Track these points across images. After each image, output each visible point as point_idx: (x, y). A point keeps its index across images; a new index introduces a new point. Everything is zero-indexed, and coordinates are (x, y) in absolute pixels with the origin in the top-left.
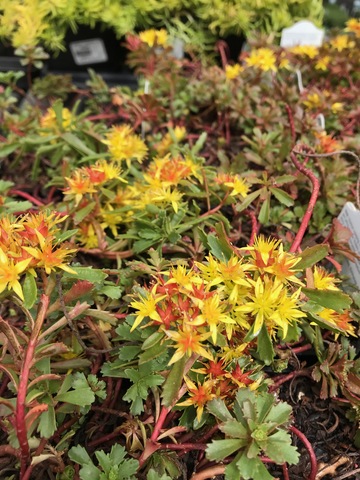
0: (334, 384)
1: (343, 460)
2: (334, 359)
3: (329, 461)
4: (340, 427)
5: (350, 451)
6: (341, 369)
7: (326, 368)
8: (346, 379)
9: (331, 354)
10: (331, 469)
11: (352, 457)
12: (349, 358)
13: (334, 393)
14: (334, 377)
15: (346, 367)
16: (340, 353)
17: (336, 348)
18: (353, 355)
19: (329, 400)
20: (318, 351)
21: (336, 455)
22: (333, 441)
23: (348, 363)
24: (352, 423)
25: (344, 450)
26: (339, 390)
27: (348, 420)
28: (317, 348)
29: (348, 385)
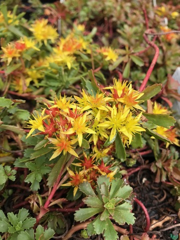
0: (164, 174)
1: (167, 218)
2: (165, 159)
3: (158, 219)
4: (167, 199)
5: (172, 213)
6: (169, 165)
7: (159, 164)
8: (172, 171)
9: (163, 156)
10: (160, 224)
11: (173, 217)
12: (174, 158)
13: (164, 179)
14: (165, 170)
15: (172, 164)
16: (169, 155)
17: (167, 153)
18: (177, 157)
19: (161, 183)
20: (156, 154)
21: (163, 215)
22: (162, 207)
23: (174, 161)
24: (174, 196)
25: (169, 212)
26: (167, 177)
27: (171, 195)
28: (155, 152)
29: (173, 174)
